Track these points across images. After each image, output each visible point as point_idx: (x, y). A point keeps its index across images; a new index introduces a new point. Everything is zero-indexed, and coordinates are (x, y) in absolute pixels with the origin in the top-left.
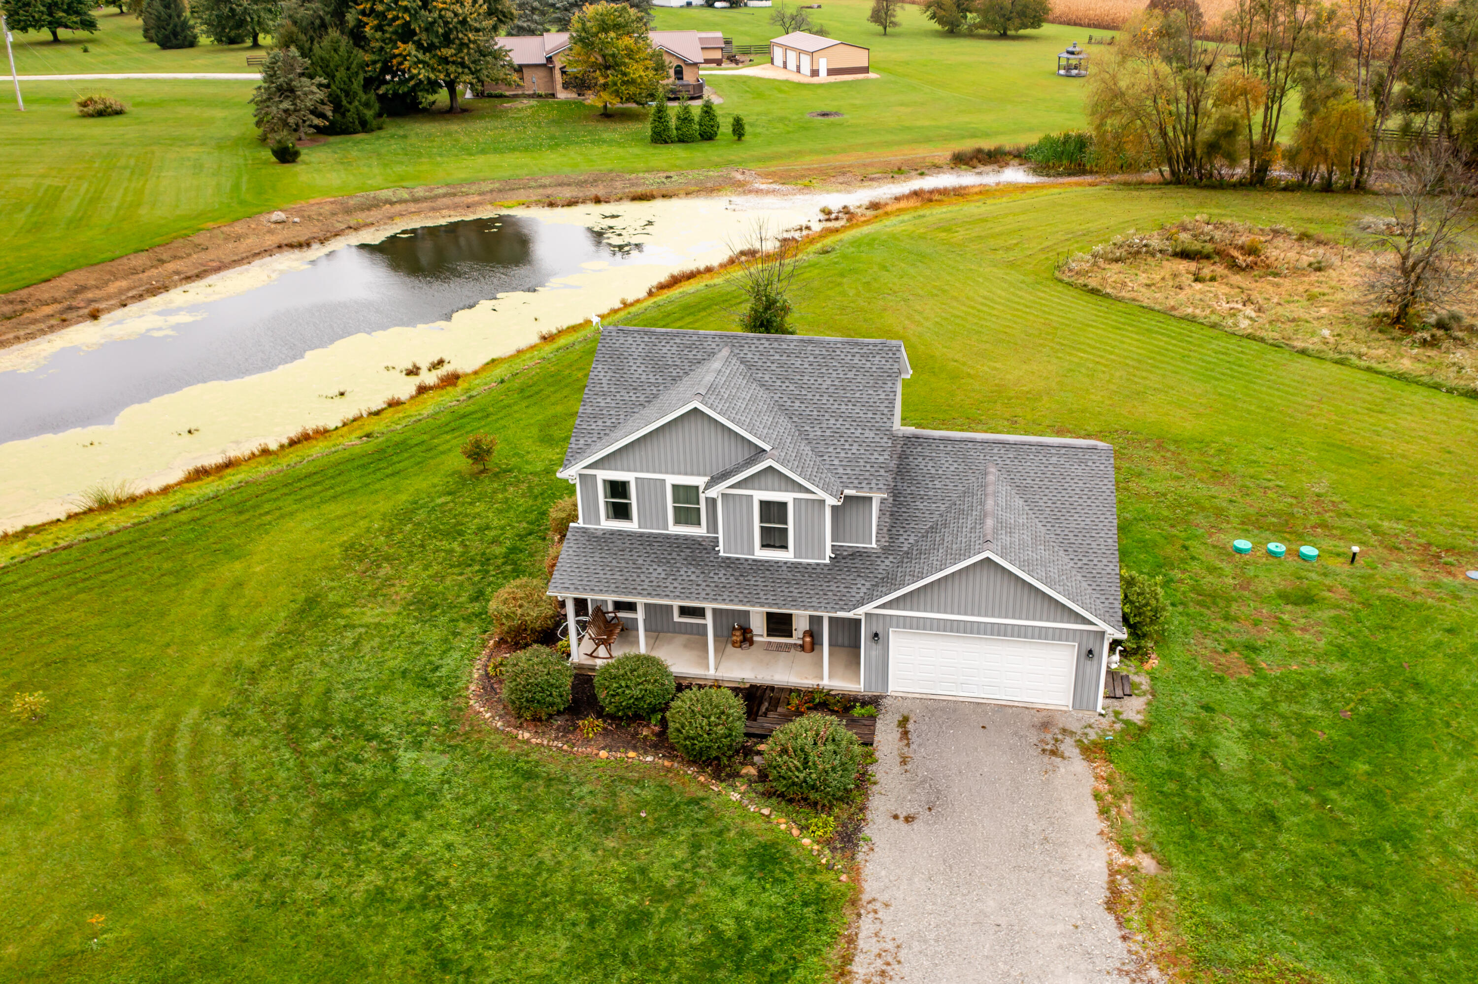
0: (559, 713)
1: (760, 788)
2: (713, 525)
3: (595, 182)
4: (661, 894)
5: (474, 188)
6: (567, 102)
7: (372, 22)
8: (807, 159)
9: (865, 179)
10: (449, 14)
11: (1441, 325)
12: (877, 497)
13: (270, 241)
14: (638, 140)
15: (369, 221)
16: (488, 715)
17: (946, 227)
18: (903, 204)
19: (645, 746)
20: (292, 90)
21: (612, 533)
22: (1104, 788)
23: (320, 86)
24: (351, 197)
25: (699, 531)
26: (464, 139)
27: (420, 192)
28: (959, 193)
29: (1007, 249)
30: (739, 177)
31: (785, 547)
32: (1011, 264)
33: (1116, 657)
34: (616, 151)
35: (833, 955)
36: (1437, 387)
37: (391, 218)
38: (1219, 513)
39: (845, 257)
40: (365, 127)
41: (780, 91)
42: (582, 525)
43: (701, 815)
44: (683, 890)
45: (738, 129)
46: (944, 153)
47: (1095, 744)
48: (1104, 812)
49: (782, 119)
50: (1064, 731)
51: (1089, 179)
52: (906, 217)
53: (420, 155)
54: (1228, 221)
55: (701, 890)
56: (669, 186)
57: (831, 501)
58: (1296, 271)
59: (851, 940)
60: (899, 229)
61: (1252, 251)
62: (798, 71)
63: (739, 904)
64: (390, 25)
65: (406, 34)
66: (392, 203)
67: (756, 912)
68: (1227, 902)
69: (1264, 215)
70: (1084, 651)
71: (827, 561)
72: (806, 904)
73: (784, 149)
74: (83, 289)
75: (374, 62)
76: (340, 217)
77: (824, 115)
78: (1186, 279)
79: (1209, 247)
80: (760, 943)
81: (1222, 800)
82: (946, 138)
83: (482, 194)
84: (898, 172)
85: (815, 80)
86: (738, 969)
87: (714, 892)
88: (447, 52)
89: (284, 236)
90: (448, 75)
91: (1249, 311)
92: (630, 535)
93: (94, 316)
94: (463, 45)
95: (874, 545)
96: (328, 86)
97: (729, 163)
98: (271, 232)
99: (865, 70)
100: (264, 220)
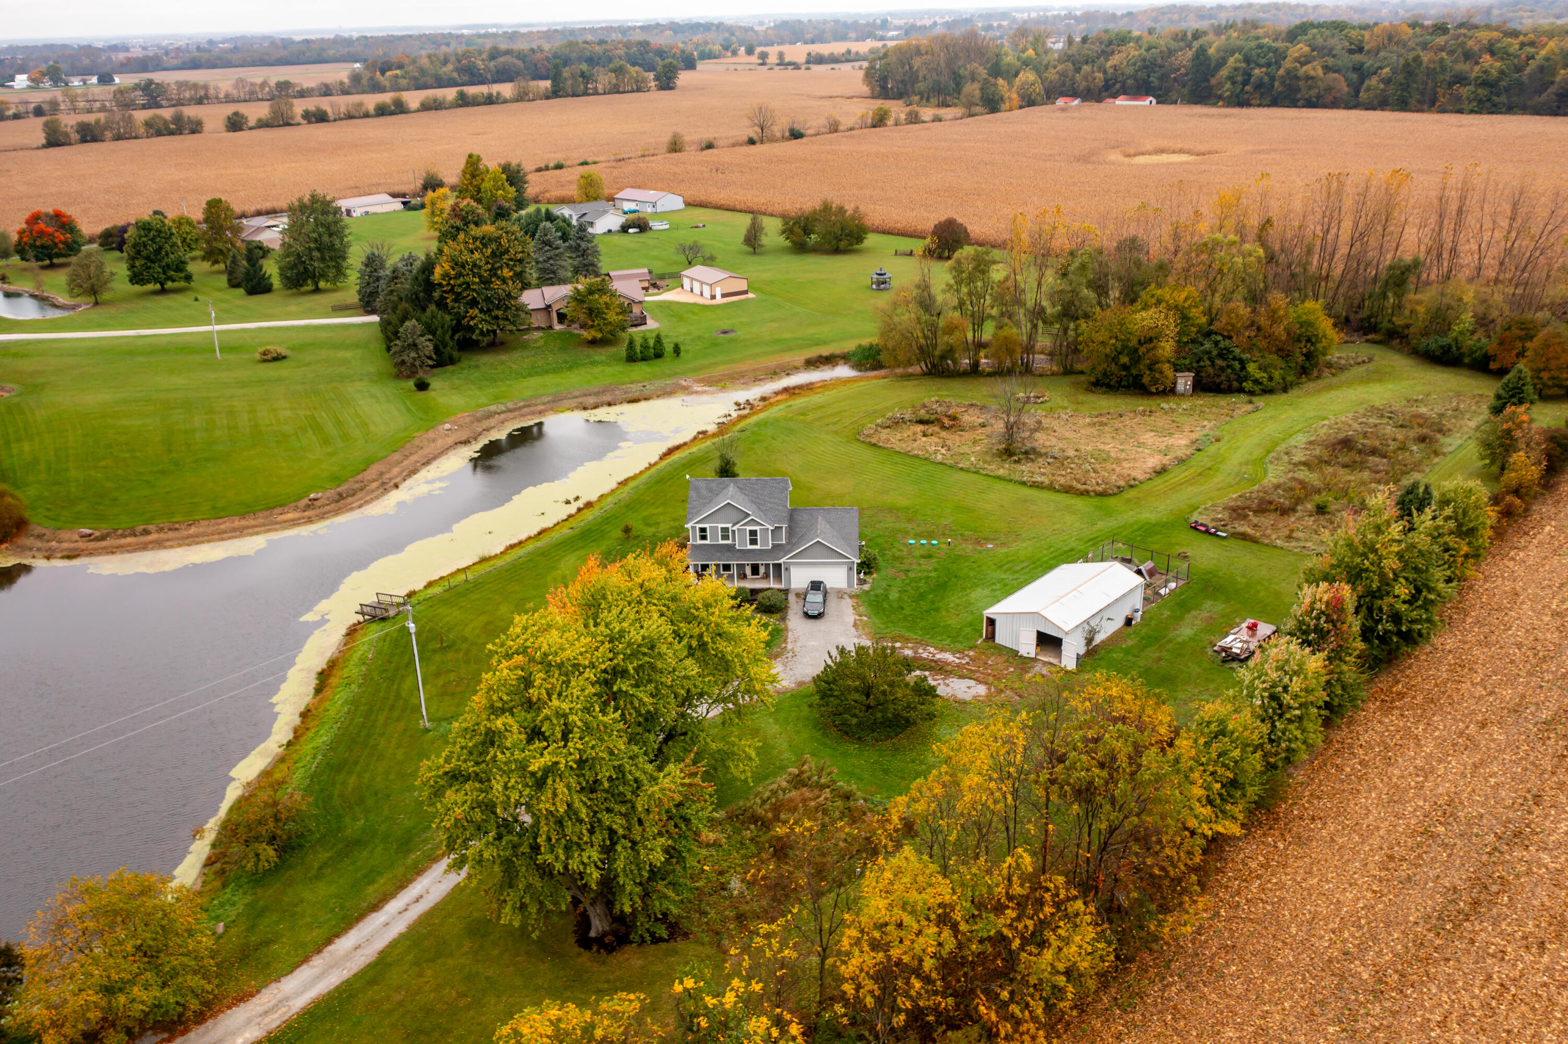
2: (734, 541)
3: (603, 392)
5: (538, 401)
6: (561, 333)
8: (721, 368)
9: (757, 380)
11: (1026, 453)
12: (784, 526)
13: (450, 441)
14: (618, 360)
17: (803, 412)
18: (779, 397)
20: (415, 345)
24: (475, 412)
25: (729, 541)
26: (514, 366)
28: (808, 388)
29: (835, 423)
30: (684, 383)
31: (757, 544)
32: (836, 433)
33: (862, 574)
34: (608, 370)
36: (1011, 481)
37: (503, 422)
38: (907, 533)
39: (753, 433)
41: (693, 313)
45: (677, 350)
46: (799, 357)
47: (854, 595)
49: (700, 338)
50: (845, 593)
51: (883, 372)
52: (782, 406)
53: (495, 381)
54: (947, 400)
56: (646, 392)
57: (771, 528)
58: (973, 428)
60: (778, 415)
61: (954, 418)
62: (702, 294)
69: (969, 394)
70: (849, 569)
71: (770, 549)
73: (705, 362)
74: (382, 474)
76: (476, 424)
77: (725, 332)
78: (919, 435)
79: (933, 417)
82: (801, 347)
83: (544, 404)
84: (775, 373)
85: (714, 302)
89: (457, 433)
91: (943, 451)
93: (396, 486)
95: (784, 542)
97: (676, 374)
98: (447, 436)
99: (746, 292)
100: (440, 428)
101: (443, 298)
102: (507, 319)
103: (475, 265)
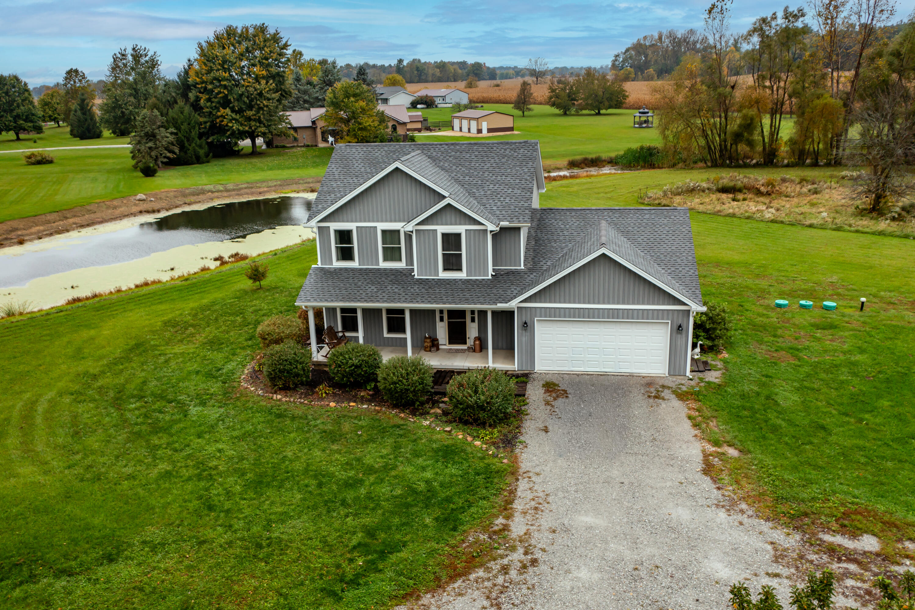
0: (302, 384)
1: (444, 419)
2: (410, 261)
4: (370, 470)
5: (265, 184)
6: (323, 148)
7: (204, 97)
10: (251, 89)
12: (523, 227)
13: (135, 209)
15: (197, 200)
16: (252, 389)
19: (363, 400)
20: (154, 136)
21: (341, 269)
22: (695, 414)
23: (172, 133)
24: (187, 189)
25: (401, 265)
26: (259, 165)
27: (230, 187)
31: (460, 269)
33: (698, 350)
35: (499, 500)
37: (212, 199)
40: (198, 160)
41: (457, 140)
42: (320, 266)
43: (401, 432)
44: (386, 468)
46: (562, 163)
47: (687, 393)
48: (696, 426)
50: (663, 387)
53: (231, 172)
55: (401, 468)
57: (491, 227)
59: (512, 492)
62: (469, 131)
63: (428, 475)
64: (215, 98)
65: (225, 103)
66: (212, 192)
67: (441, 478)
68: (795, 468)
70: (675, 327)
71: (490, 277)
72: (478, 474)
74: (15, 229)
75: (205, 123)
76: (179, 199)
78: (727, 200)
79: (740, 186)
80: (443, 494)
81: (784, 420)
82: (564, 156)
83: (269, 187)
85: (480, 135)
86: (427, 507)
87: (409, 469)
88: (250, 113)
89: (143, 206)
90: (250, 128)
91: (771, 212)
92: (353, 270)
93: (21, 242)
94: (260, 109)
95: (522, 267)
96: (176, 134)
98: (136, 205)
99: (511, 129)
100: (132, 199)
101: (198, 99)
102: (260, 122)
103: (225, 62)
